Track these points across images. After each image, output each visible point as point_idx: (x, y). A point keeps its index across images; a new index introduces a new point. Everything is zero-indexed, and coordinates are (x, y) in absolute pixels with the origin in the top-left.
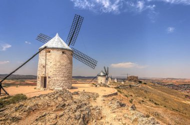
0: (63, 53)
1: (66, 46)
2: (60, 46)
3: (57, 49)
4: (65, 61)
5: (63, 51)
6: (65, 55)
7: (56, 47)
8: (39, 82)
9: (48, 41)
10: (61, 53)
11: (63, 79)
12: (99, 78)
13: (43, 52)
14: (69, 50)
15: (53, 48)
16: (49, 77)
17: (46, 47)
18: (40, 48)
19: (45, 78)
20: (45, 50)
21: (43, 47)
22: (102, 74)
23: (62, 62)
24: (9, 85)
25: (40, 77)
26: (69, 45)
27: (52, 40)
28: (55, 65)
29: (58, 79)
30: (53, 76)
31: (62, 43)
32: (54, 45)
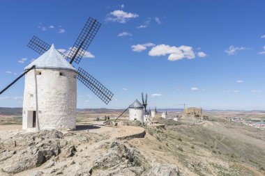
0: (61, 74)
1: (66, 65)
2: (55, 65)
3: (53, 69)
4: (64, 87)
5: (62, 72)
6: (63, 77)
7: (50, 66)
8: (25, 118)
10: (58, 75)
11: (61, 113)
12: (132, 111)
13: (31, 74)
14: (71, 70)
15: (45, 68)
16: (40, 112)
17: (34, 67)
18: (26, 68)
19: (34, 112)
21: (30, 66)
22: (136, 105)
23: (59, 88)
25: (27, 112)
26: (71, 63)
27: (46, 53)
28: (49, 93)
29: (53, 113)
30: (45, 110)
31: (59, 59)
32: (47, 62)
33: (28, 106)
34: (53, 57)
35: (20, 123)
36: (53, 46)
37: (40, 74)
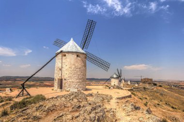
0: (77, 56)
1: (80, 50)
2: (74, 50)
4: (79, 64)
5: (78, 54)
6: (79, 58)
7: (71, 51)
8: (56, 84)
9: (63, 45)
10: (76, 57)
11: (78, 81)
12: (113, 80)
13: (60, 56)
14: (83, 54)
15: (68, 52)
16: (65, 79)
17: (61, 52)
18: (57, 52)
19: (61, 80)
20: (61, 54)
21: (59, 51)
22: (115, 76)
23: (77, 65)
24: (30, 86)
25: (57, 80)
26: (83, 49)
27: (67, 45)
28: (70, 68)
29: (73, 80)
30: (68, 78)
31: (76, 47)
32: (69, 49)
34: (71, 45)
36: (72, 39)
37: (65, 56)
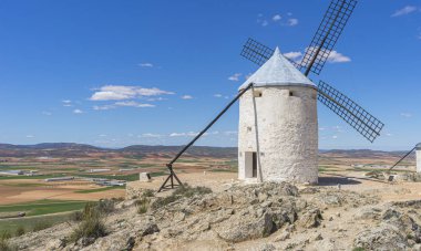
0: (291, 94)
1: (300, 78)
2: (283, 80)
3: (279, 86)
5: (292, 90)
6: (295, 99)
7: (274, 82)
10: (287, 96)
11: (294, 157)
14: (307, 86)
15: (267, 86)
16: (262, 154)
17: (251, 85)
18: (240, 88)
19: (254, 154)
20: (251, 90)
21: (245, 85)
23: (290, 117)
25: (243, 154)
26: (306, 74)
27: (265, 66)
28: (274, 124)
30: (270, 151)
31: (287, 70)
32: (269, 77)
33: (245, 144)
34: (277, 68)
35: (235, 170)
36: (277, 51)
37: (260, 95)
